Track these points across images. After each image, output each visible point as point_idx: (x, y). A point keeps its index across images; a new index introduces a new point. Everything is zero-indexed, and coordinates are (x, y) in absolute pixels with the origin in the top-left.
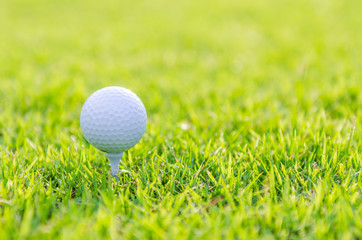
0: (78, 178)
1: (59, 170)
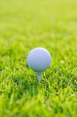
0: (26, 82)
1: (19, 78)
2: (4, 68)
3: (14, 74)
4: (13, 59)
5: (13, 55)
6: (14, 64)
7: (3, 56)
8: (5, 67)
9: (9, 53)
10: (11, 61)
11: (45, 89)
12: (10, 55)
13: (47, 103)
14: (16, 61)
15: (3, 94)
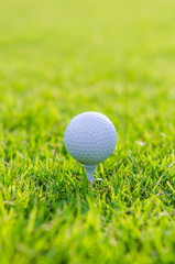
0: (62, 185)
1: (46, 177)
2: (14, 156)
3: (36, 169)
4: (33, 137)
5: (33, 128)
6: (36, 147)
7: (12, 130)
8: (18, 152)
9: (25, 123)
10: (28, 141)
11: (104, 201)
12: (28, 129)
13: (106, 229)
14: (40, 142)
15: (12, 210)
